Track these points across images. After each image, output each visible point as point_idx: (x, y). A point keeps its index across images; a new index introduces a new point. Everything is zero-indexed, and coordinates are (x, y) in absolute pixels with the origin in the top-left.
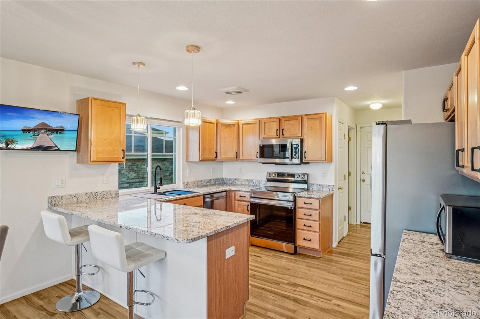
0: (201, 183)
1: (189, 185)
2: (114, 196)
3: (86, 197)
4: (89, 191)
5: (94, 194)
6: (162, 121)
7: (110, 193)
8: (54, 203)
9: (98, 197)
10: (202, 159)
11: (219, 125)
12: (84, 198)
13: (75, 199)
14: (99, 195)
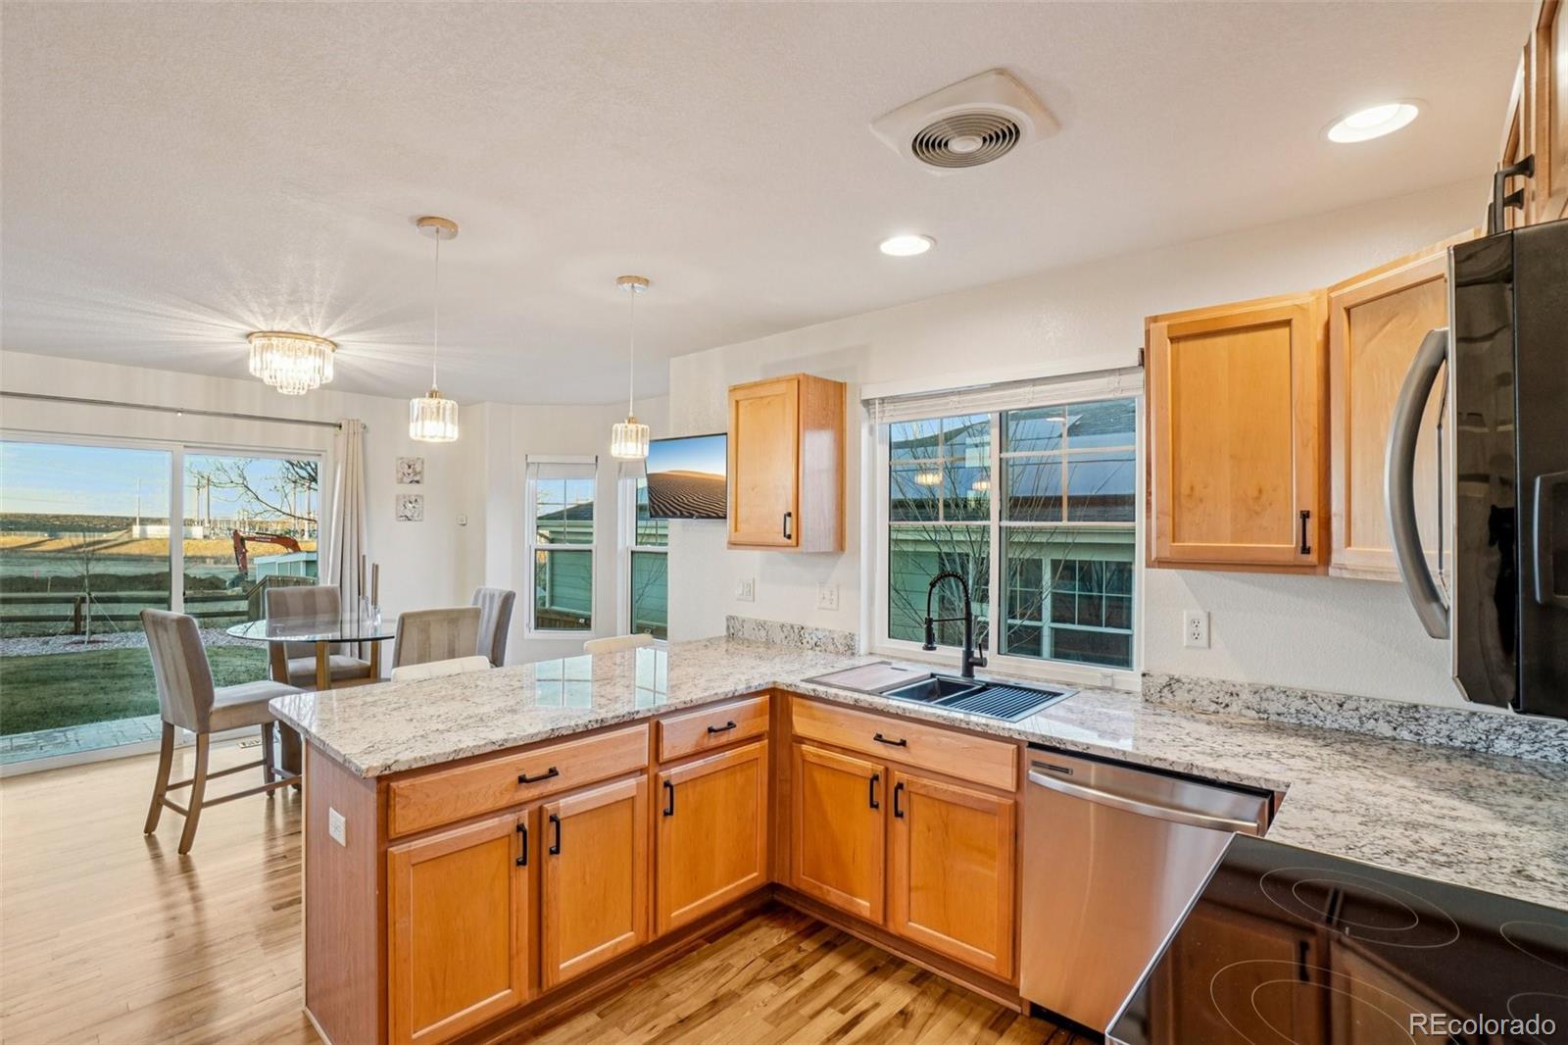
0: (1300, 704)
1: (1182, 696)
2: (841, 649)
3: (783, 636)
4: (788, 620)
5: (796, 631)
6: (1021, 390)
7: (833, 639)
8: (732, 631)
9: (804, 641)
10: (1166, 554)
11: (1340, 322)
12: (779, 636)
13: (763, 633)
14: (807, 635)
